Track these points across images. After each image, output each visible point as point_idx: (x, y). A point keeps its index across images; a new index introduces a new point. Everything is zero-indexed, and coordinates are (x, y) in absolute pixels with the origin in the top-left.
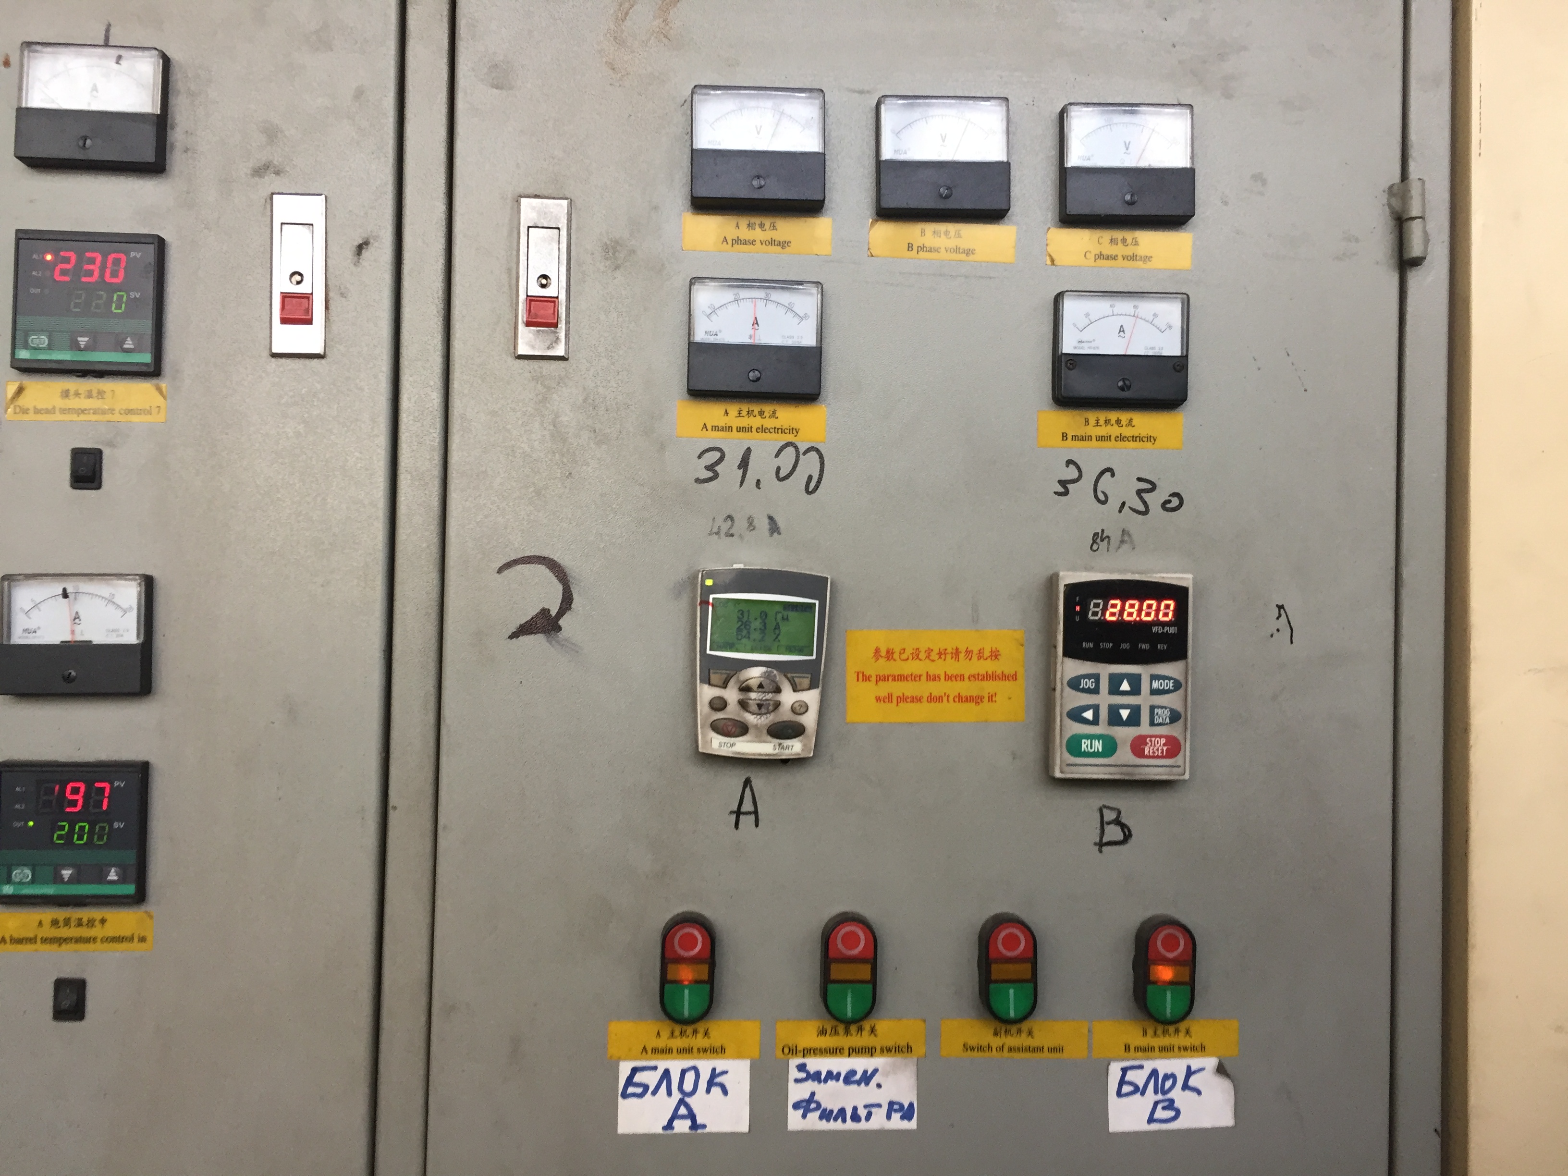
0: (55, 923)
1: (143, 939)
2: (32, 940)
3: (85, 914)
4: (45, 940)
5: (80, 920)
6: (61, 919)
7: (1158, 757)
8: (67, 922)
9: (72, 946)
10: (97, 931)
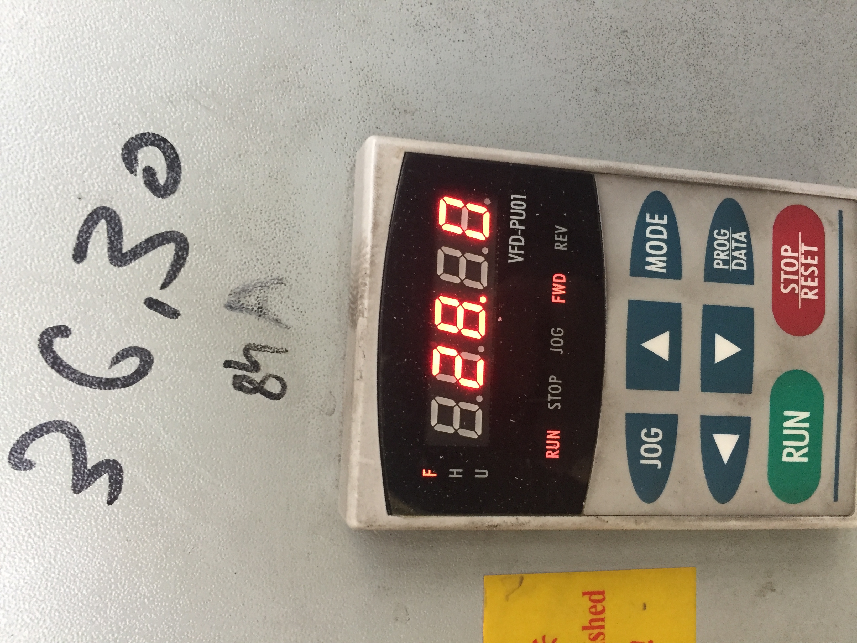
7: (821, 266)
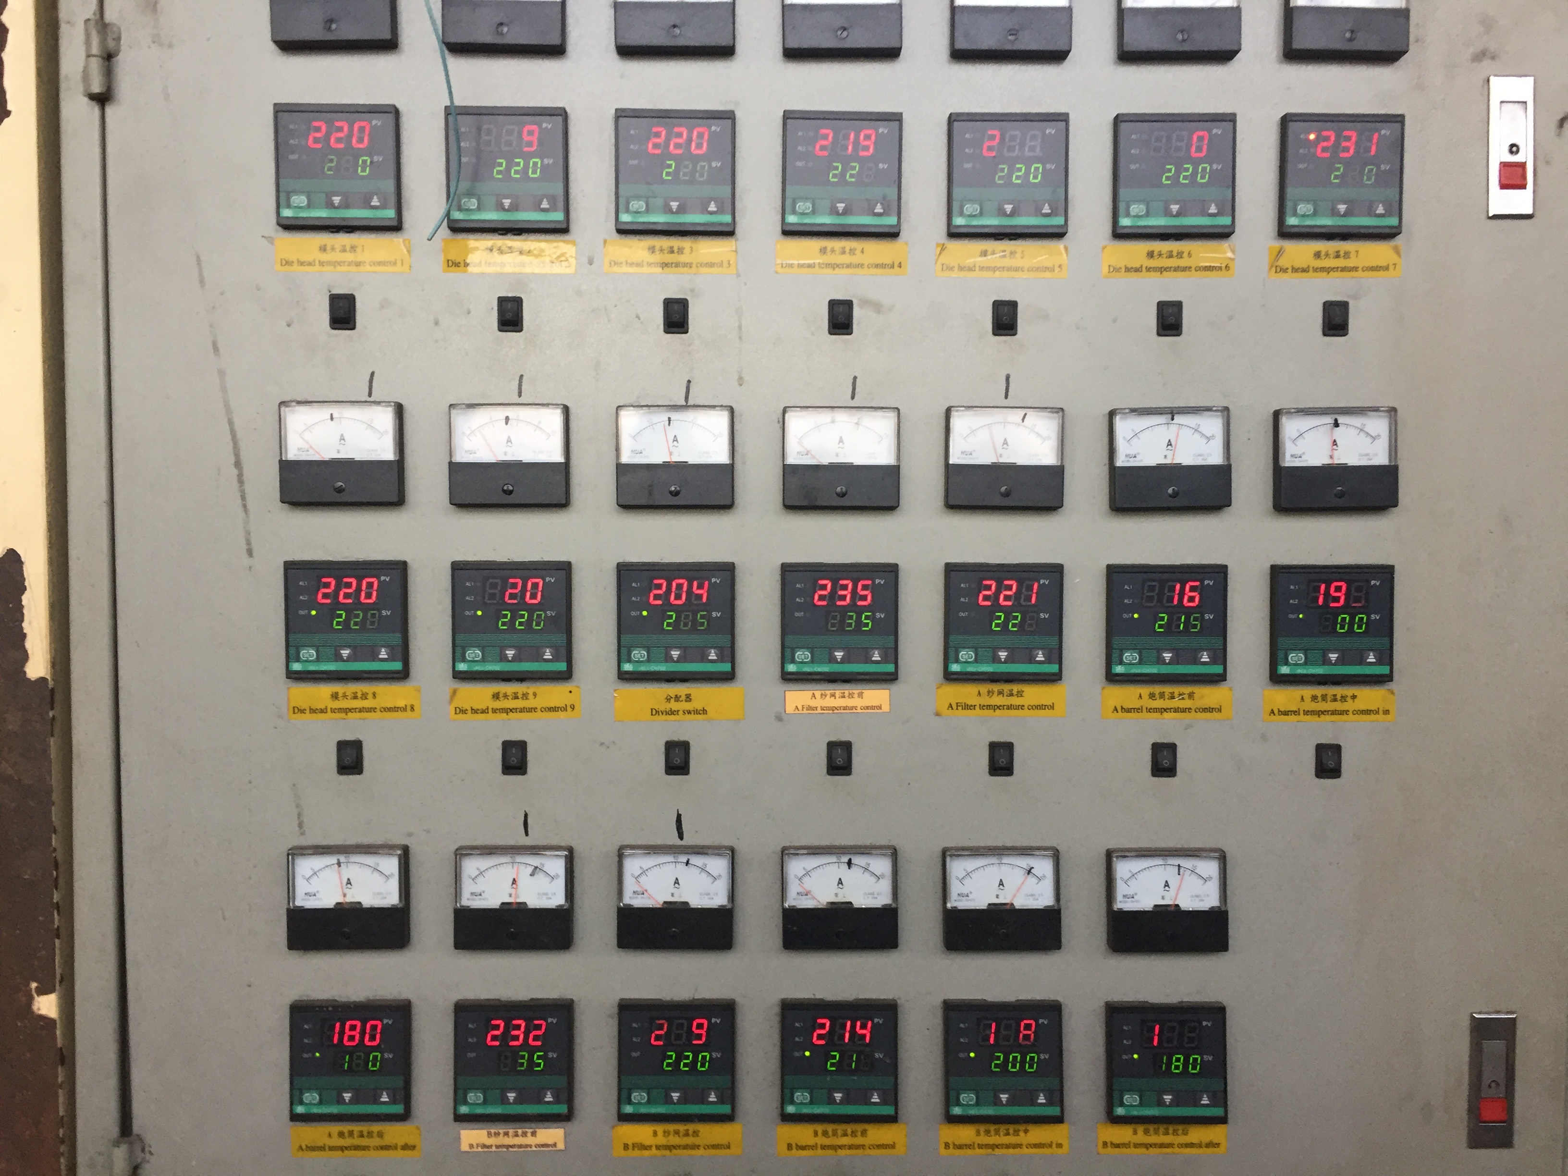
0: (1314, 698)
1: (1386, 712)
2: (1296, 713)
3: (1339, 691)
4: (1306, 713)
5: (1335, 695)
6: (1319, 695)
8: (1324, 698)
9: (1328, 718)
10: (1349, 705)
